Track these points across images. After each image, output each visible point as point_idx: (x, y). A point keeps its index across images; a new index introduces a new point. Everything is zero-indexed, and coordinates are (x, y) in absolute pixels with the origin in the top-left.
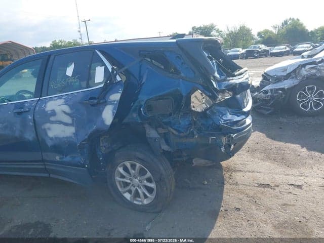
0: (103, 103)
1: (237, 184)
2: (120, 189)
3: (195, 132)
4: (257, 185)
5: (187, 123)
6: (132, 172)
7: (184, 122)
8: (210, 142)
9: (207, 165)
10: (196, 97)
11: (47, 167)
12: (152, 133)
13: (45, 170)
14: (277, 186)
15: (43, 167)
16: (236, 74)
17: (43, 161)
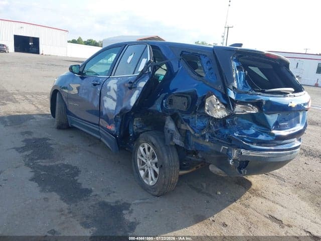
0: (134, 88)
1: (247, 206)
2: (139, 165)
3: (207, 136)
4: (268, 216)
5: (202, 125)
6: (148, 153)
7: (199, 123)
8: (221, 151)
9: (220, 175)
10: (211, 101)
11: (100, 131)
12: (171, 125)
13: (99, 133)
14: (289, 226)
15: (98, 130)
16: (266, 90)
17: (99, 125)
